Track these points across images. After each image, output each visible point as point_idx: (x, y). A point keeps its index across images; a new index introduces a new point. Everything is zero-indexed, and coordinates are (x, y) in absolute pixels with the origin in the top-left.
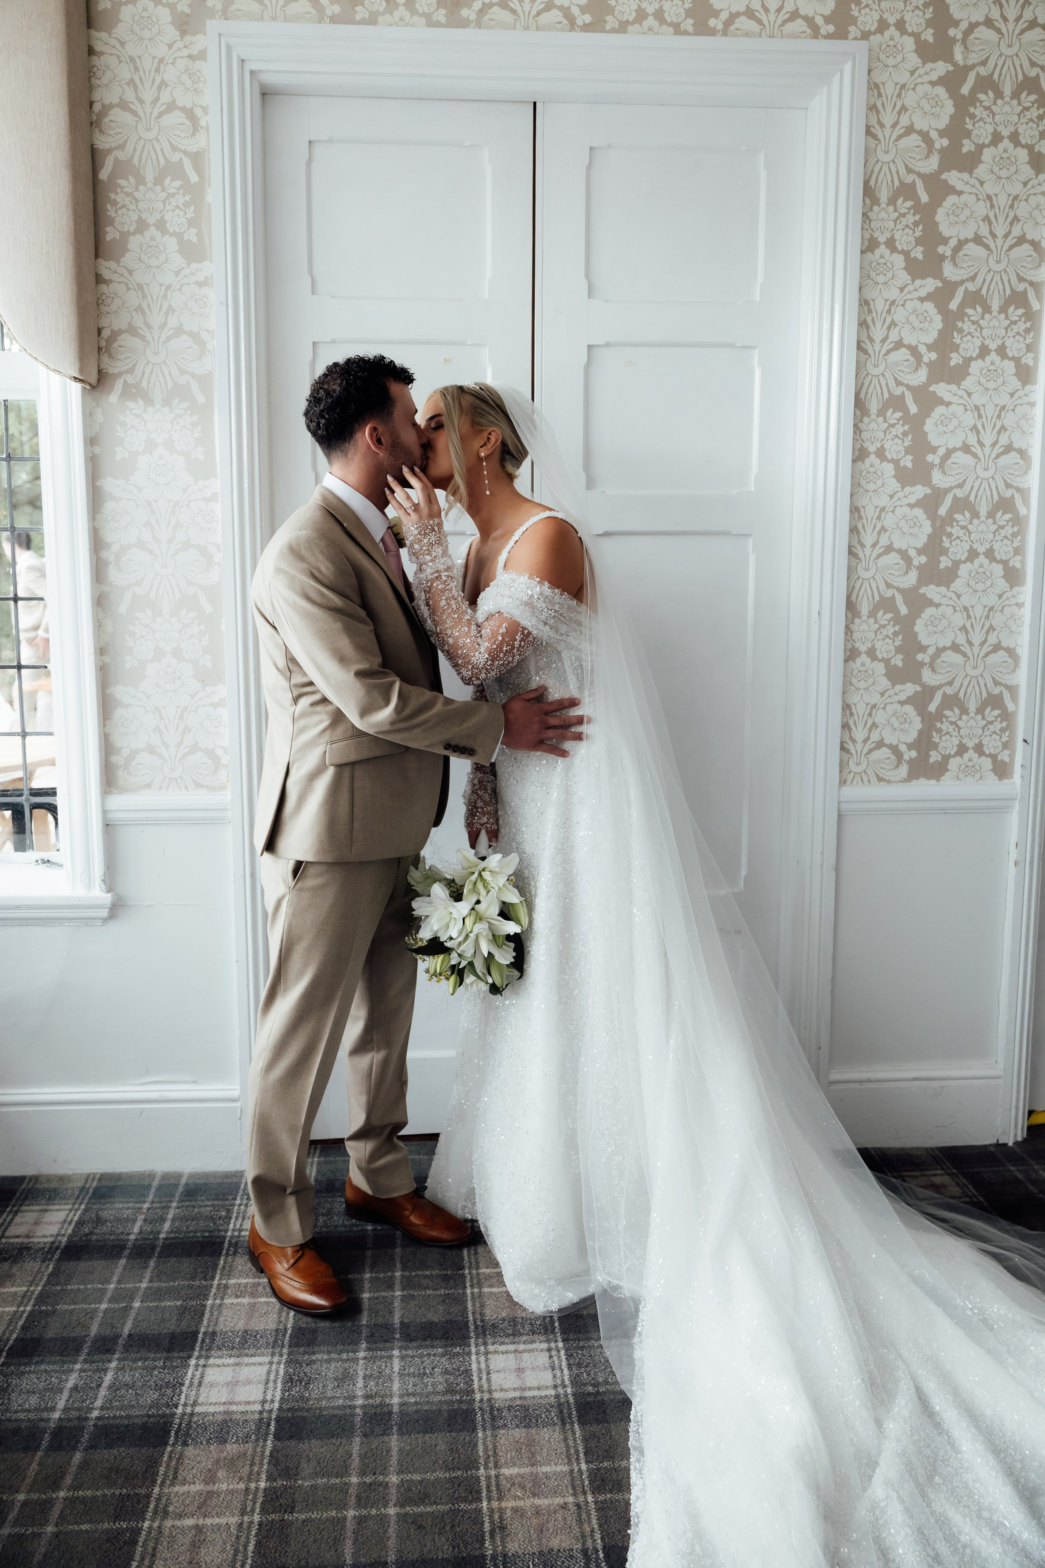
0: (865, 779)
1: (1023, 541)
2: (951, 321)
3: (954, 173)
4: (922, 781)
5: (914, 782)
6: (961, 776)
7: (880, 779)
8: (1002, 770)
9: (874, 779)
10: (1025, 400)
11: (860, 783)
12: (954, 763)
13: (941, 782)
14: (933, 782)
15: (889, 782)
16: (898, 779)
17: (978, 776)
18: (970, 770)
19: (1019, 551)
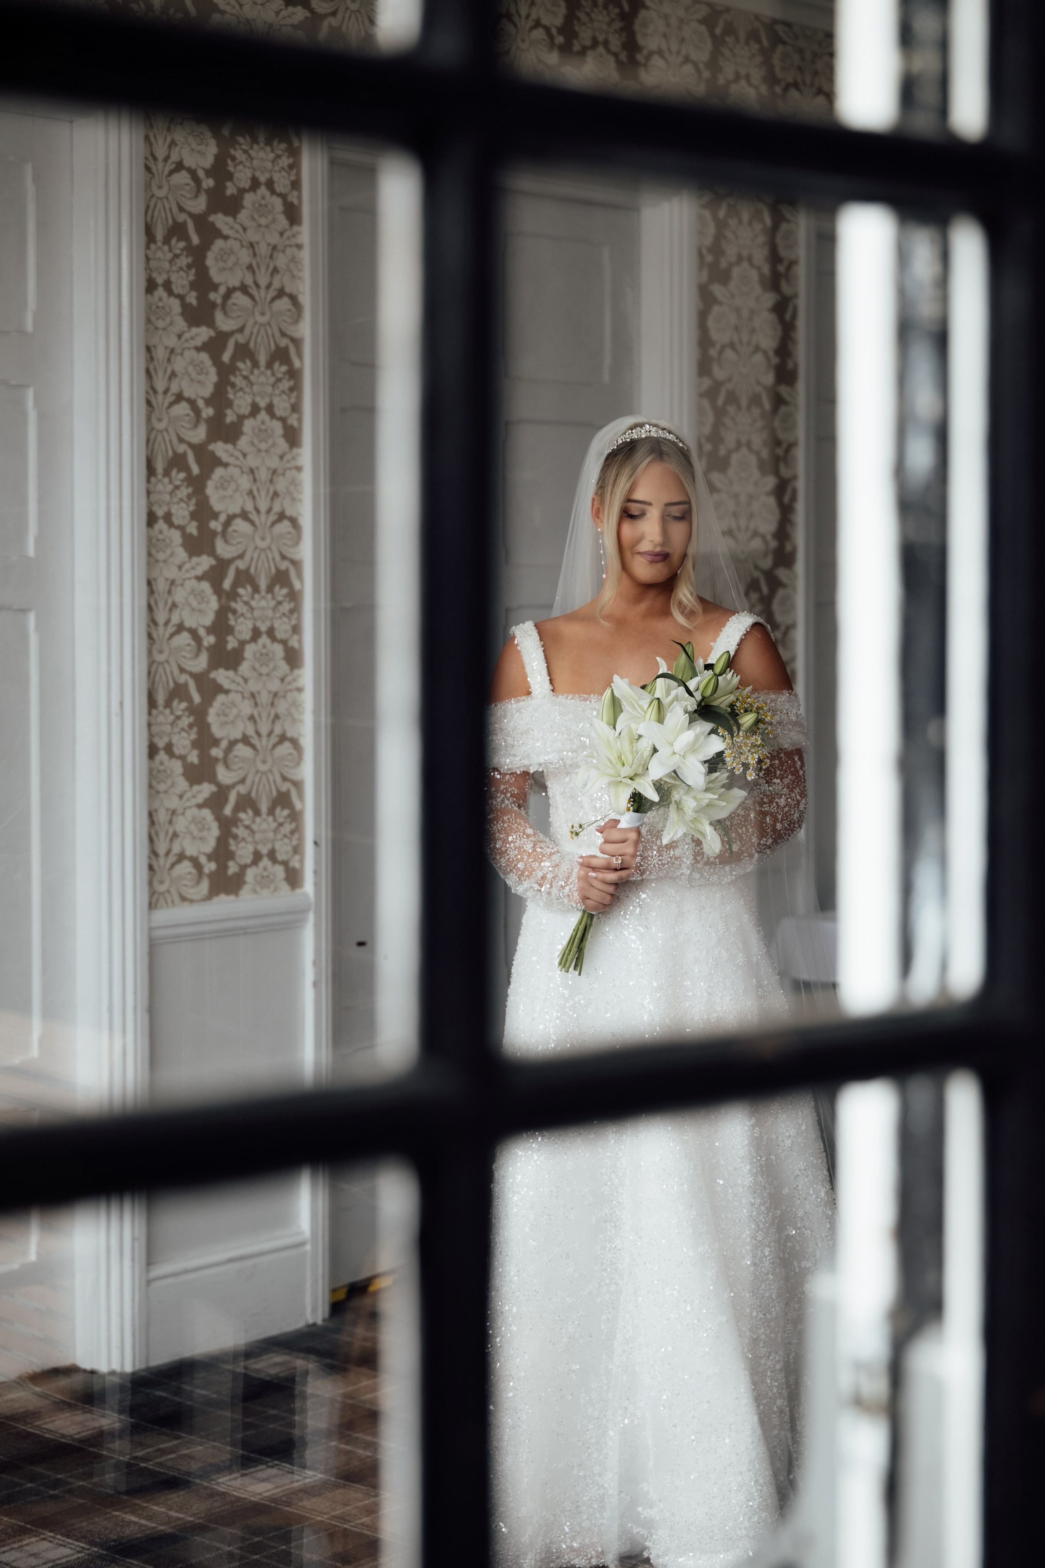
0: (169, 900)
1: (299, 618)
2: (225, 373)
3: (220, 216)
4: (223, 897)
5: (216, 899)
6: (258, 888)
7: (183, 899)
8: (293, 878)
9: (177, 900)
10: (293, 464)
11: (164, 905)
12: (251, 874)
13: (241, 897)
14: (232, 897)
15: (192, 901)
16: (198, 897)
17: (272, 887)
18: (265, 881)
19: (296, 629)
